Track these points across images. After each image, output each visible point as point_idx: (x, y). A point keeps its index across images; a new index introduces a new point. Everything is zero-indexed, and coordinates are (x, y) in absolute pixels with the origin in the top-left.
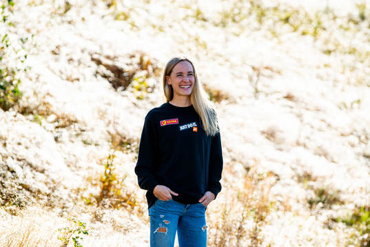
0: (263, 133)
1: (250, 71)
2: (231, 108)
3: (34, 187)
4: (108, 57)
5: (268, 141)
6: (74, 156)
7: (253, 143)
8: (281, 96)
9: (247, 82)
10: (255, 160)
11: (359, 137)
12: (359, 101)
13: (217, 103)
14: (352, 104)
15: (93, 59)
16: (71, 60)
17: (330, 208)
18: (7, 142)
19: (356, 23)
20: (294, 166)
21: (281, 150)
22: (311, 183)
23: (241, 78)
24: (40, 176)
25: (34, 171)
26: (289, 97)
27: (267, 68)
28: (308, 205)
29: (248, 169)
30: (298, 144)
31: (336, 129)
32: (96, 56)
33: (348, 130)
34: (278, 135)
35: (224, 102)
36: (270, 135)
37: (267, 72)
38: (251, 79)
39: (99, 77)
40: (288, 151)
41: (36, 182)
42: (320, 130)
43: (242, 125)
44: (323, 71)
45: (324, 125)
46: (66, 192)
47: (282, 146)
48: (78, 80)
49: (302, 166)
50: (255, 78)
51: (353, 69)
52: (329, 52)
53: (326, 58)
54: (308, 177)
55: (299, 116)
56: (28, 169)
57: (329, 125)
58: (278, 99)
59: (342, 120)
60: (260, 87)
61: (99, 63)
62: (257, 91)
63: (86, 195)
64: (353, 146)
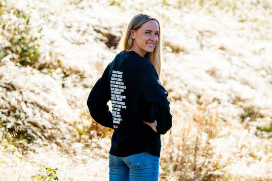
0: (207, 72)
1: (197, 34)
2: (186, 57)
3: (40, 124)
4: (106, 29)
5: (211, 77)
6: (75, 97)
7: (201, 79)
8: (217, 47)
9: (196, 40)
10: (203, 90)
11: (267, 71)
12: (263, 49)
13: (177, 54)
14: (260, 51)
15: (95, 30)
16: (79, 31)
17: (255, 120)
18: (22, 90)
19: (256, 5)
20: (229, 93)
21: (219, 82)
22: (241, 103)
23: (191, 38)
24: (46, 115)
25: (42, 111)
26: (222, 48)
27: (207, 31)
28: (241, 119)
29: (199, 97)
30: (230, 78)
31: (252, 67)
32: (97, 28)
33: (259, 67)
34: (218, 73)
35: (181, 53)
36: (212, 73)
37: (207, 34)
38: (198, 38)
39: (98, 41)
40: (224, 83)
41: (43, 119)
42: (243, 68)
43: (194, 68)
44: (241, 32)
45: (244, 65)
46: (66, 125)
47: (220, 80)
48: (83, 43)
49: (234, 92)
50: (200, 38)
51: (258, 30)
52: (242, 21)
53: (241, 25)
54: (239, 99)
55: (229, 60)
56: (37, 110)
57: (248, 65)
58: (216, 50)
59: (255, 61)
60: (203, 43)
61: (99, 32)
62: (202, 46)
63: (80, 127)
64: (263, 77)
